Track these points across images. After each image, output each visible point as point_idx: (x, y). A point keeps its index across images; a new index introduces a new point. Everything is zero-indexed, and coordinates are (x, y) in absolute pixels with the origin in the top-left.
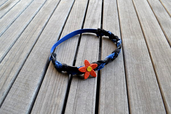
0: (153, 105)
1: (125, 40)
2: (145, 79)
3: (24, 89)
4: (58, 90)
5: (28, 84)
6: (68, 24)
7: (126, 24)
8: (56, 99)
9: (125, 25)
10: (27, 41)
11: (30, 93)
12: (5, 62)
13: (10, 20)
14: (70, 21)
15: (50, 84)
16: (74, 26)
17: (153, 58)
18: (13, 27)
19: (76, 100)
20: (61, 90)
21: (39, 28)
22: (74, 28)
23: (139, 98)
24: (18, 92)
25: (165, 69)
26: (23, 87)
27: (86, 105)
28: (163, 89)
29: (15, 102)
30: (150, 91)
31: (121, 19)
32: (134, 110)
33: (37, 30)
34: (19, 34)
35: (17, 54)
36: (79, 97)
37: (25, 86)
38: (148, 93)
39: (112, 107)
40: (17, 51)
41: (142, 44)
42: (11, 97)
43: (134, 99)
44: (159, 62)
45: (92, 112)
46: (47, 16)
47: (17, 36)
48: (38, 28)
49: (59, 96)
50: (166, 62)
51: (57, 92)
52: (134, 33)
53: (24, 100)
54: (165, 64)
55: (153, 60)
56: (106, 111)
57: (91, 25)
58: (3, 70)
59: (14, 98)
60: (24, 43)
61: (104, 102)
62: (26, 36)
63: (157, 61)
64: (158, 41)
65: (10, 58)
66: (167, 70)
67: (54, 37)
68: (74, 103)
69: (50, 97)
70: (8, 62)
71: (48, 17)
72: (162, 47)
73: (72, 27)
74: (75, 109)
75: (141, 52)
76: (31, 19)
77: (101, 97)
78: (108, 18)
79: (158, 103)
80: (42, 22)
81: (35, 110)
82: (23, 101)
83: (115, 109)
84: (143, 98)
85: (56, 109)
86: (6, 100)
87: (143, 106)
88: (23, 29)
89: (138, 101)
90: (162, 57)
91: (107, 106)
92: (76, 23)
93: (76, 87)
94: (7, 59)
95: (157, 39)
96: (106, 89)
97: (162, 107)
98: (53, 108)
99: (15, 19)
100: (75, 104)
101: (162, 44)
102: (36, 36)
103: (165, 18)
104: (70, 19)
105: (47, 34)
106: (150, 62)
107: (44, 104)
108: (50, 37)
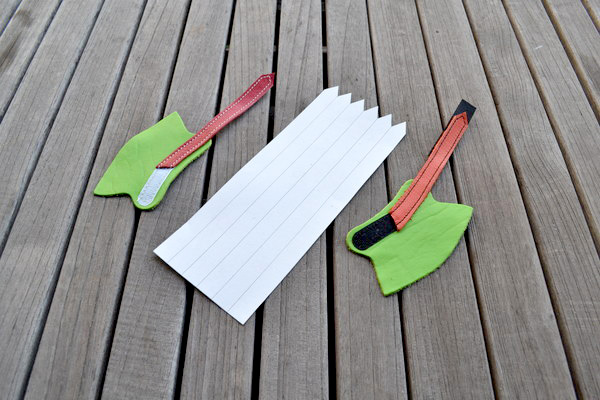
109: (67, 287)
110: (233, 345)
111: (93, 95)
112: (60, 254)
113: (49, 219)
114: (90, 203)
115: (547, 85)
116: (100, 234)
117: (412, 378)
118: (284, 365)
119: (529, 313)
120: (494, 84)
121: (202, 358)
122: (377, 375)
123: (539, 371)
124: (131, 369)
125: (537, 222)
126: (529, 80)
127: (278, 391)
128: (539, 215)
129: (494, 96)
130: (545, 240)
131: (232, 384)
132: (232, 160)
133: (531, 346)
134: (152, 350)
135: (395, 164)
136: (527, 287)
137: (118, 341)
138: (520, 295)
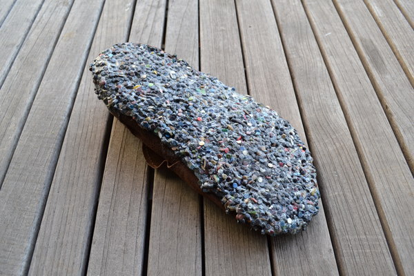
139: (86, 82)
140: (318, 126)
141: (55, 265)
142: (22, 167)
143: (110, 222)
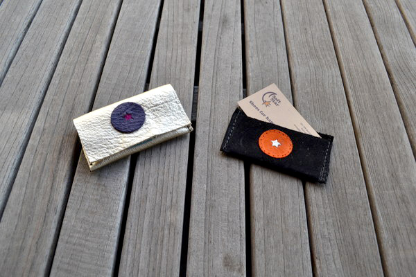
0: (352, 214)
1: (298, 71)
2: (339, 163)
3: (98, 198)
4: (169, 195)
5: (104, 185)
6: (166, 29)
7: (298, 27)
8: (169, 213)
9: (297, 31)
10: (77, 81)
11: (112, 204)
12: (39, 137)
13: (18, 20)
14: (168, 20)
15: (151, 182)
16: (179, 35)
17: (355, 115)
18: (32, 41)
19: (207, 213)
20: (174, 194)
21: (98, 44)
22: (180, 41)
23: (327, 202)
24: (87, 204)
25: (378, 140)
26: (95, 192)
27: (229, 222)
28: (371, 183)
29: (86, 226)
30: (347, 187)
31: (286, 12)
32: (319, 226)
33: (94, 49)
34: (53, 59)
35: (62, 115)
36: (212, 207)
37: (98, 190)
38: (343, 191)
39: (277, 223)
40: (60, 107)
41: (333, 81)
42: (74, 215)
43: (317, 205)
44: (368, 124)
45: (241, 235)
46: (110, 6)
47: (50, 67)
48: (94, 41)
49: (173, 206)
50: (382, 122)
51: (169, 199)
52: (316, 51)
53: (103, 220)
54: (379, 128)
55: (356, 119)
56: (266, 232)
57: (221, 30)
58: (39, 157)
59: (82, 217)
60: (71, 85)
61: (262, 213)
62: (72, 67)
63: (364, 121)
64: (367, 72)
65: (47, 125)
66: (382, 141)
67: (139, 68)
68: (205, 219)
69: (156, 210)
70: (45, 135)
71: (113, 8)
72: (374, 88)
73: (175, 37)
74: (208, 231)
75: (332, 100)
76: (72, 15)
77: (255, 204)
78: (256, 10)
79: (361, 210)
80: (100, 24)
81: (132, 238)
82: (101, 222)
83: (284, 226)
84: (334, 202)
85: (172, 234)
86: (64, 222)
87: (335, 218)
88: (59, 47)
89: (324, 208)
90: (373, 110)
91: (268, 222)
92: (184, 26)
93: (205, 186)
94: (42, 129)
95: (365, 68)
96: (264, 187)
97: (368, 219)
98: (166, 232)
99: (30, 17)
100: (207, 222)
101: (376, 80)
102: (94, 64)
103: (386, 8)
104: (167, 14)
105: (120, 59)
106: (350, 123)
107: (146, 225)
108: (128, 68)
109: (36, 143)
110: (169, 192)
111: (62, 5)
112: (32, 118)
113: (24, 93)
114: (57, 82)
115: (409, 14)
116: (64, 105)
117: (312, 221)
118: (210, 207)
119: (401, 176)
120: (370, 12)
121: (144, 200)
122: (284, 219)
123: (411, 220)
124: (86, 207)
125: (406, 110)
126: (396, 10)
127: (205, 228)
128: (407, 106)
129: (370, 20)
130: (412, 123)
131: (168, 221)
132: (170, 54)
133: (404, 201)
134: (104, 193)
135: (296, 63)
136: (400, 157)
137: (76, 185)
138: (394, 163)
139: (168, 9)
140: (400, 71)
141: (161, 173)
142: (114, 81)
143: (211, 138)
